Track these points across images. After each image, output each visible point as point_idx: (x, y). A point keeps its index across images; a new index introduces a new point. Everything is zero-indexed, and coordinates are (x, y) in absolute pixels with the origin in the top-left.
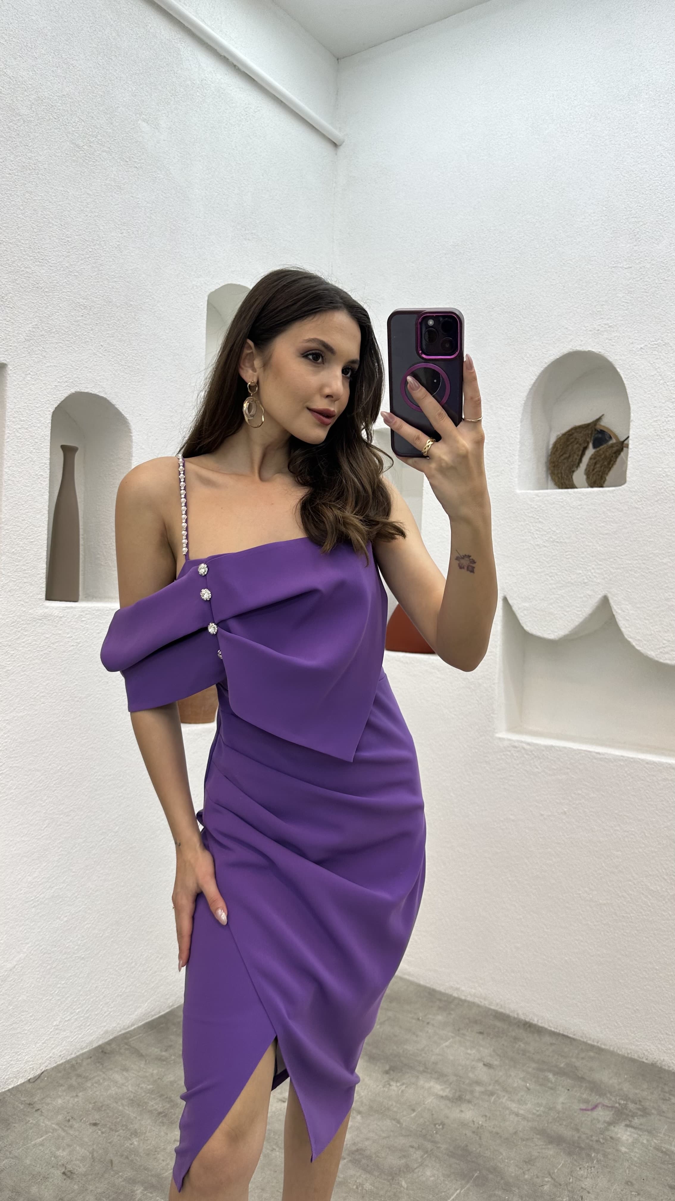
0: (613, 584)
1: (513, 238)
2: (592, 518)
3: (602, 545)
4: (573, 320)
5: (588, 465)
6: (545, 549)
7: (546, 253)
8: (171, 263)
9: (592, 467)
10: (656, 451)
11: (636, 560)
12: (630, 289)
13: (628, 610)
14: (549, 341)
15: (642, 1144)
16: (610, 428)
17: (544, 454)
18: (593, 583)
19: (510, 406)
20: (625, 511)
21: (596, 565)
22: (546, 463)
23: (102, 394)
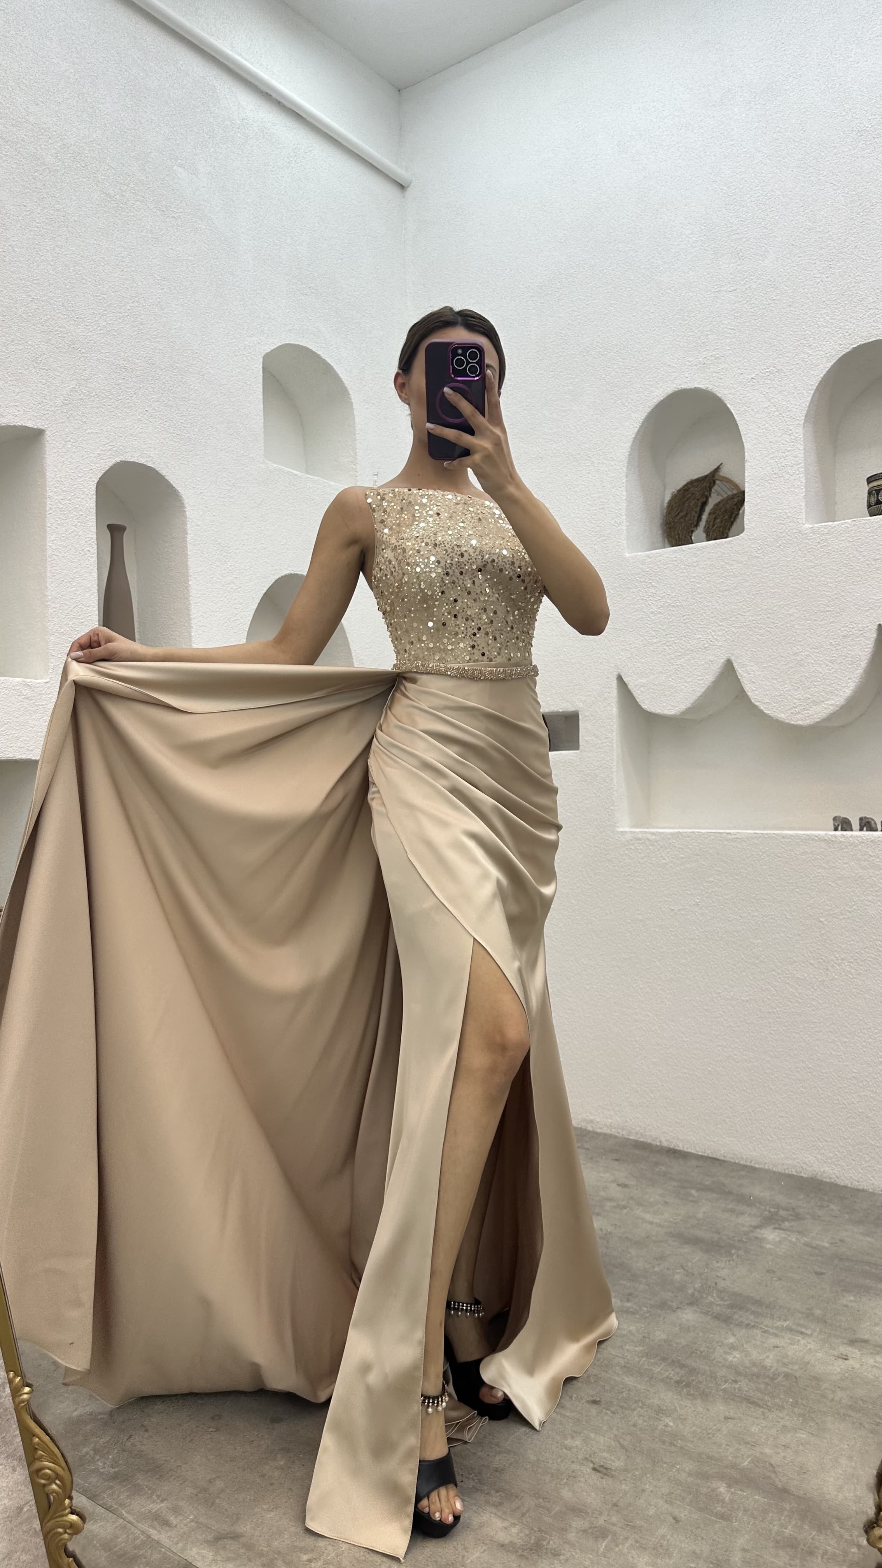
0: (736, 645)
1: (605, 271)
2: (709, 575)
3: (723, 603)
4: (676, 355)
5: (707, 521)
6: (660, 616)
7: (642, 284)
8: (220, 321)
9: (712, 523)
10: (775, 491)
11: (761, 615)
12: (736, 314)
13: (753, 671)
14: (652, 383)
15: (790, 1242)
16: (730, 478)
17: (659, 516)
18: (714, 647)
19: (613, 460)
20: (745, 563)
21: (716, 627)
22: (661, 525)
23: (149, 464)
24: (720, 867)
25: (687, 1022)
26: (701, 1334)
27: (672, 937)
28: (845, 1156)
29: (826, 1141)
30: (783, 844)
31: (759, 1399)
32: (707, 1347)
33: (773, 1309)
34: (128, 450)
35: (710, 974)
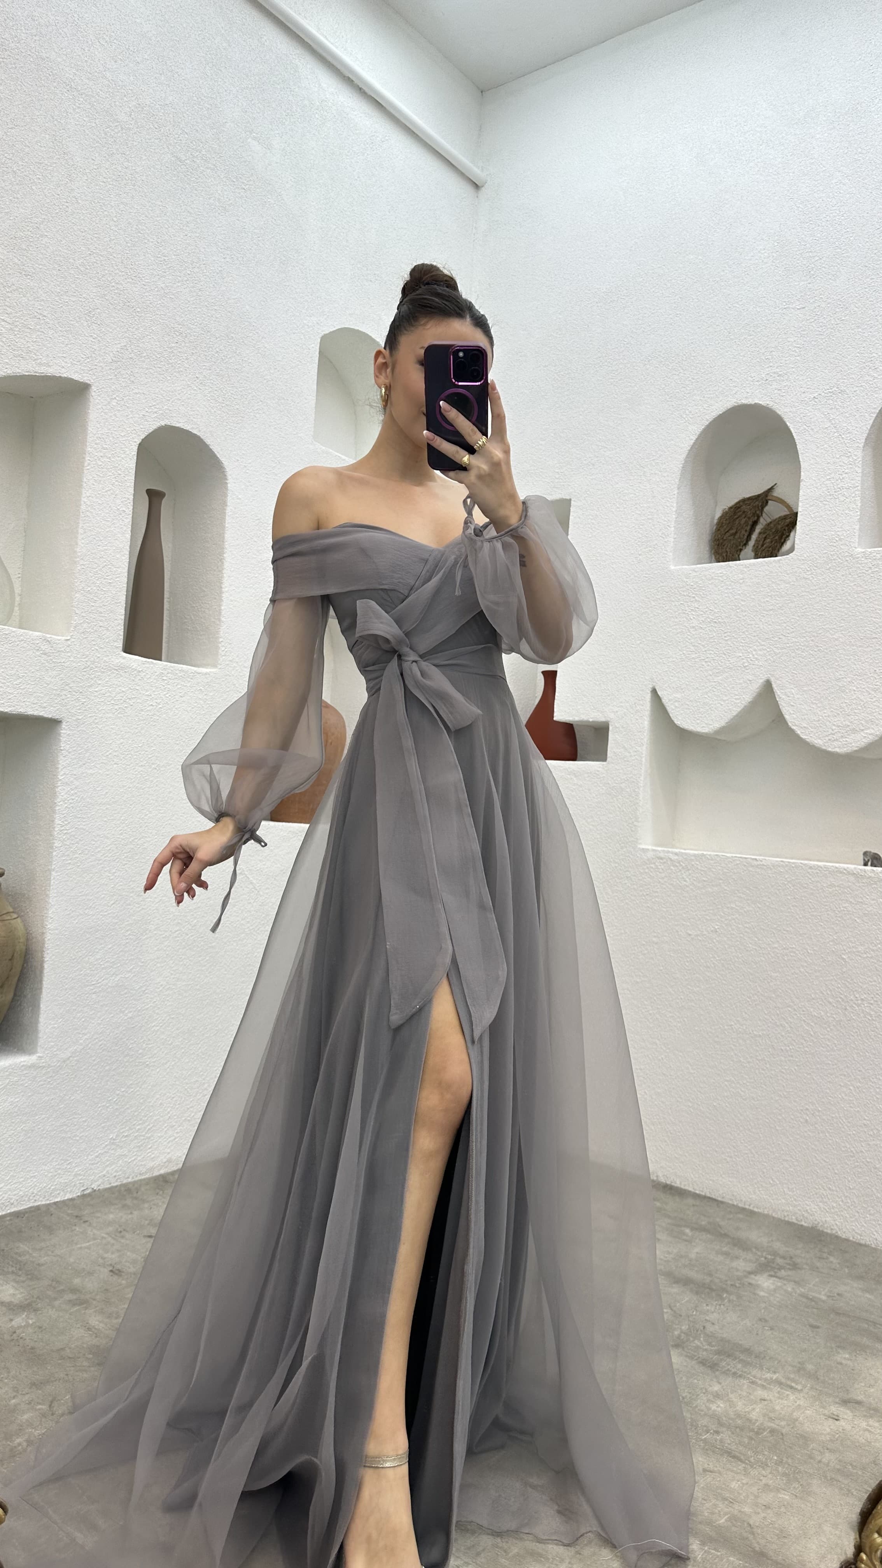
0: (777, 666)
2: (755, 593)
3: (766, 623)
4: (739, 370)
5: (756, 540)
6: (701, 631)
8: (280, 297)
9: (761, 542)
10: (829, 513)
11: (805, 637)
12: (803, 332)
13: (793, 694)
14: (712, 395)
15: (786, 1291)
16: (783, 499)
17: (708, 532)
18: (754, 667)
19: (666, 471)
20: (793, 583)
21: (758, 646)
22: (709, 541)
23: (195, 432)
24: (743, 894)
25: (696, 1054)
26: (684, 1379)
27: (687, 964)
28: (849, 1207)
29: (830, 1189)
30: (810, 874)
31: (740, 1453)
32: (690, 1393)
33: (762, 1359)
34: (175, 415)
35: (724, 1005)
